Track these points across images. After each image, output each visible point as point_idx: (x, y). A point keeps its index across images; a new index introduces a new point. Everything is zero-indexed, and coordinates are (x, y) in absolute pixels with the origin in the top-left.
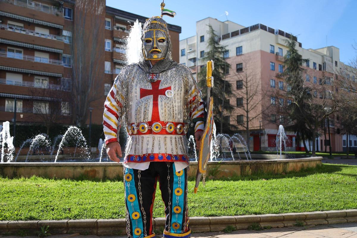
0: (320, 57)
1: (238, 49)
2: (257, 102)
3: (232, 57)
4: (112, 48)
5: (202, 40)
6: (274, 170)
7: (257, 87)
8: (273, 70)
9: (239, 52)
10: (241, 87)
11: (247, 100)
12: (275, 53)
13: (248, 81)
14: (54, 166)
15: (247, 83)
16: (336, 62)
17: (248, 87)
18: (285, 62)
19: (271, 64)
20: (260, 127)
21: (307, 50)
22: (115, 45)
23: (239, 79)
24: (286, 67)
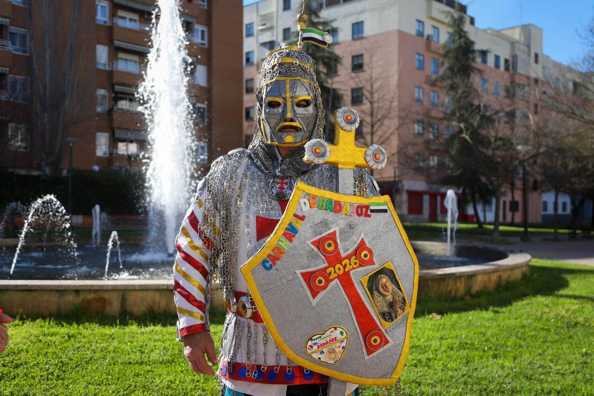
0: (508, 46)
1: (356, 27)
2: (390, 131)
3: (344, 42)
4: (110, 18)
5: (287, 7)
6: (450, 292)
7: (391, 102)
8: (421, 67)
9: (358, 33)
10: (360, 100)
11: (372, 126)
12: (425, 37)
13: (374, 91)
14: (17, 290)
15: (372, 93)
16: (536, 55)
17: (374, 102)
18: (445, 55)
19: (417, 56)
20: (395, 177)
21: (485, 31)
22: (117, 13)
23: (358, 85)
24: (446, 65)
